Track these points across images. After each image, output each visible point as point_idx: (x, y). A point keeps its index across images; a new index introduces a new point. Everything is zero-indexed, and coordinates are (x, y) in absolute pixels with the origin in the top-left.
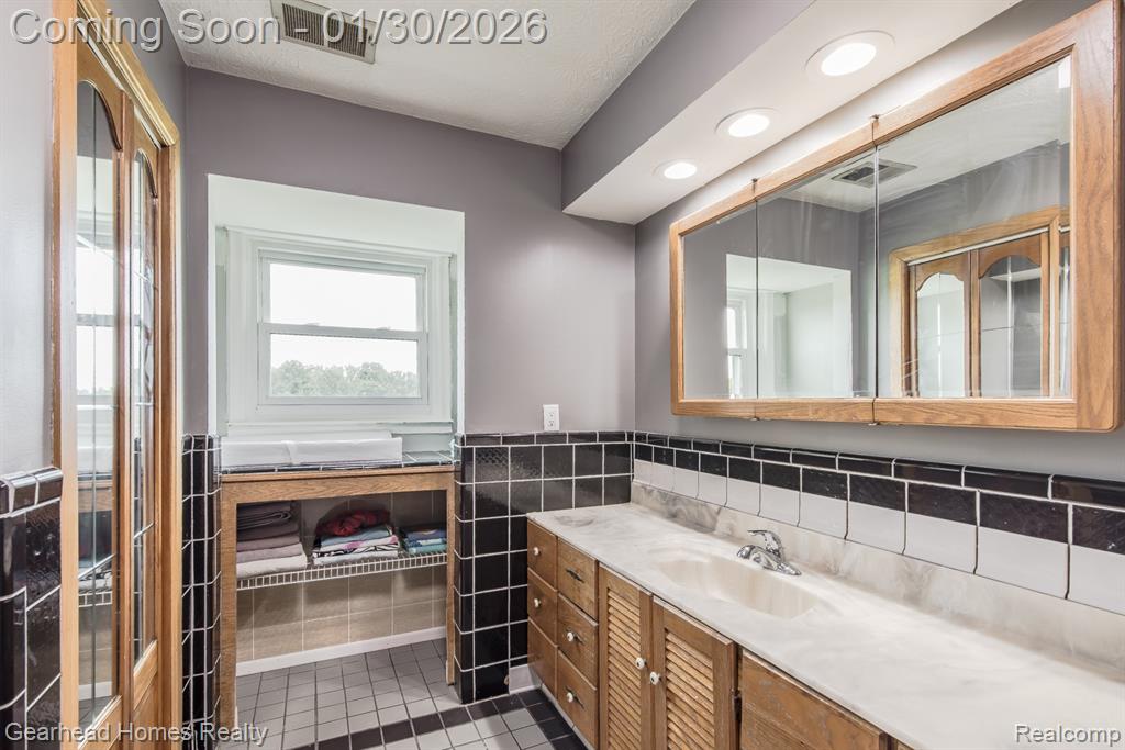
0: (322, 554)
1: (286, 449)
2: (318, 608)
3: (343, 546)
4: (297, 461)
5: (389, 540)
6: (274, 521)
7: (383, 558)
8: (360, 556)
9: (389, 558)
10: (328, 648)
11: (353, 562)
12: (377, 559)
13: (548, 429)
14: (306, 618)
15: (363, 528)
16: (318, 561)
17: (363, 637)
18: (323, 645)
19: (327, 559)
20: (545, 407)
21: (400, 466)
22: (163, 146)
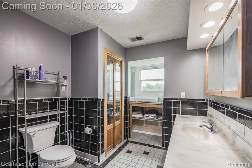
0: (145, 116)
1: (138, 99)
2: (146, 125)
3: (148, 115)
4: (140, 101)
5: (155, 116)
6: (138, 110)
7: (154, 119)
8: (150, 117)
9: (155, 119)
10: (148, 132)
11: (149, 118)
12: (153, 119)
13: (182, 97)
14: (145, 126)
15: (151, 113)
16: (144, 117)
17: (153, 132)
18: (147, 131)
19: (145, 117)
20: (182, 93)
21: (154, 103)
22: (122, 61)
